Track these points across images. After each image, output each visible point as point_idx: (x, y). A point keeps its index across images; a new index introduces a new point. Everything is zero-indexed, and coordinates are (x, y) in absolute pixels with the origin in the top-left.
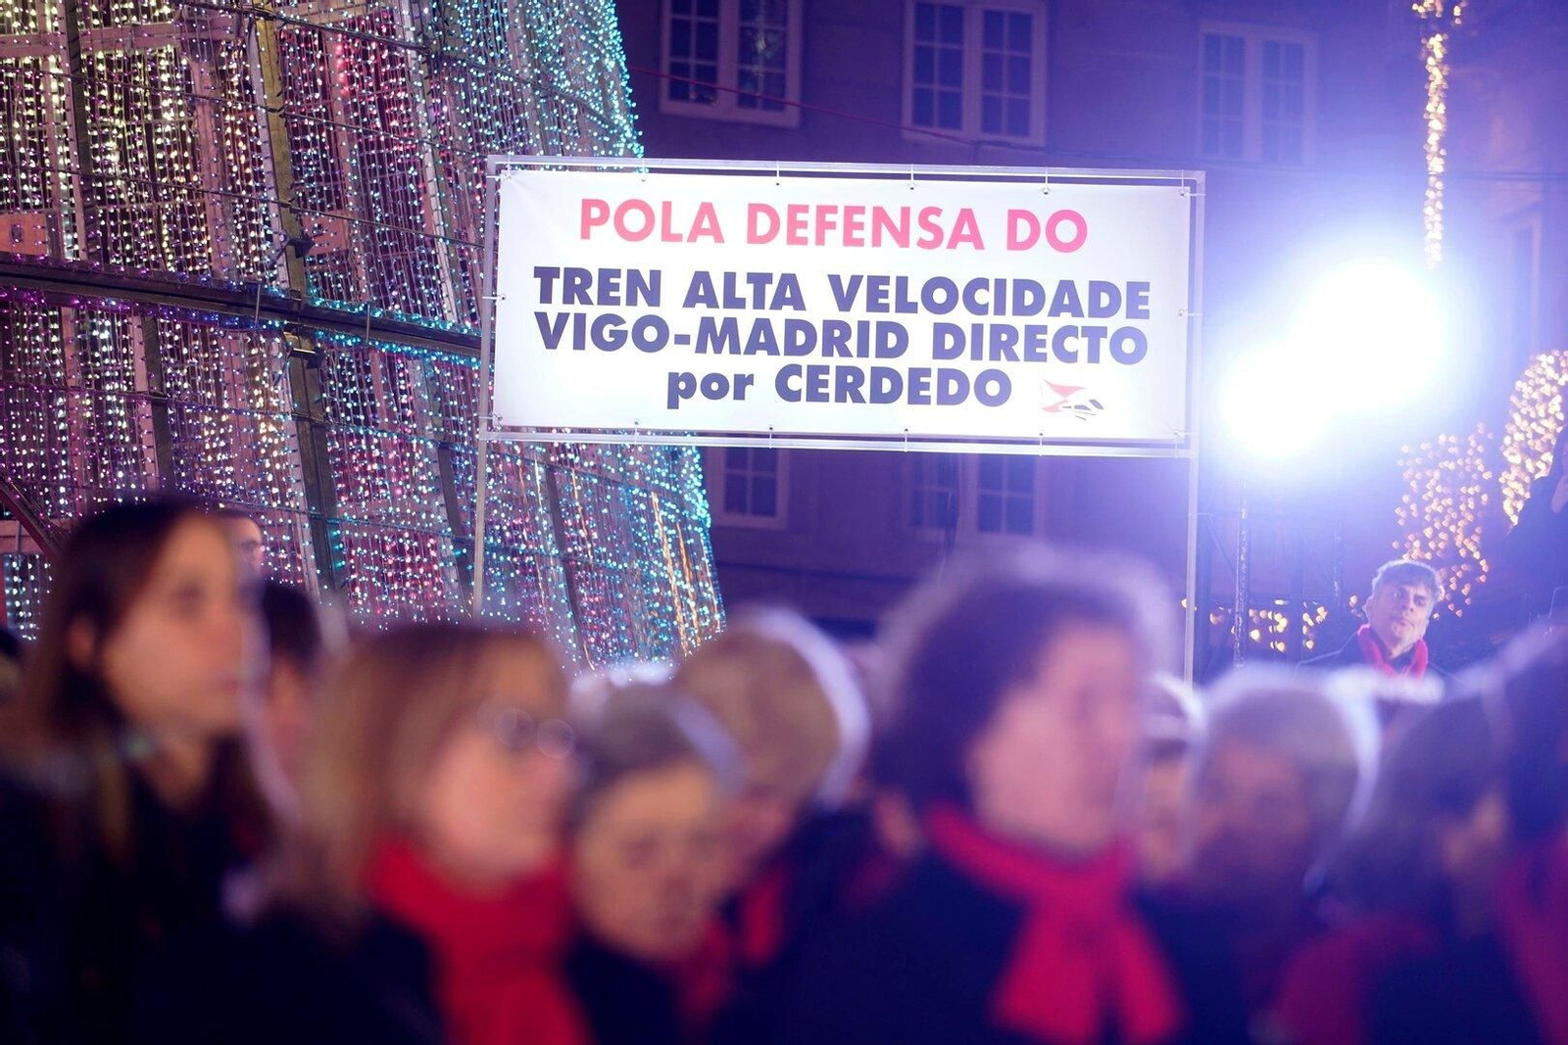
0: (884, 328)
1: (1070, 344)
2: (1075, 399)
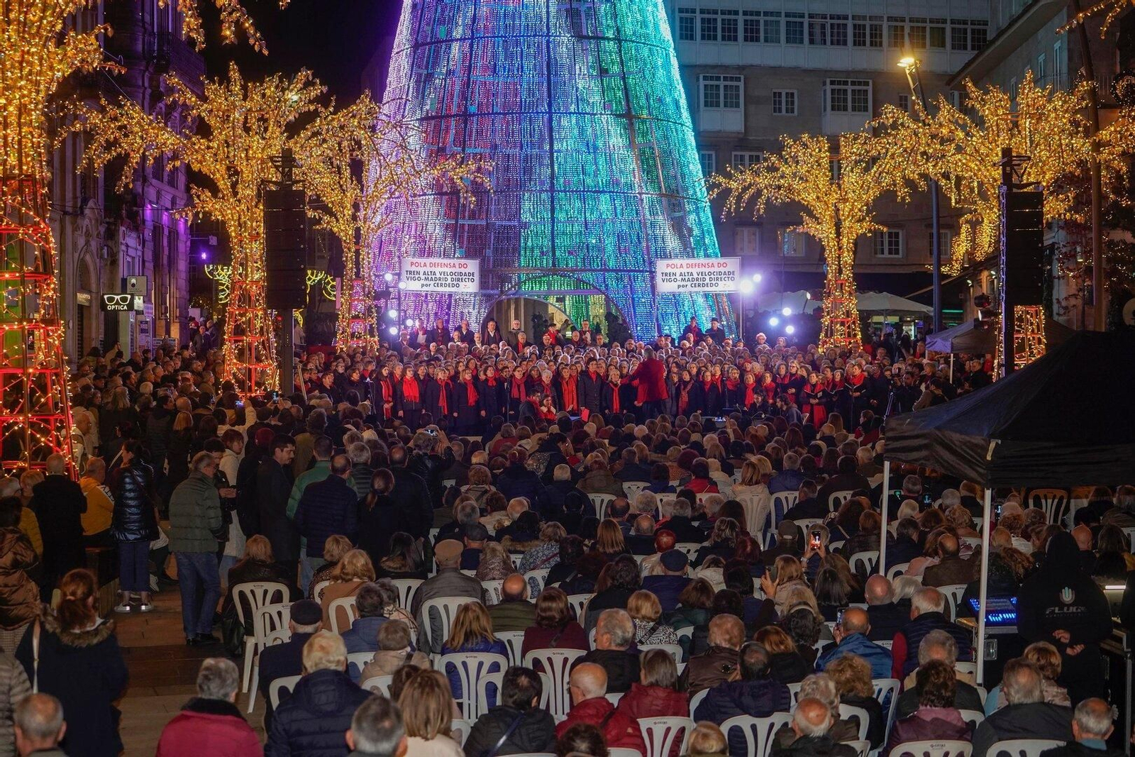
0: (703, 278)
1: (725, 279)
2: (726, 285)
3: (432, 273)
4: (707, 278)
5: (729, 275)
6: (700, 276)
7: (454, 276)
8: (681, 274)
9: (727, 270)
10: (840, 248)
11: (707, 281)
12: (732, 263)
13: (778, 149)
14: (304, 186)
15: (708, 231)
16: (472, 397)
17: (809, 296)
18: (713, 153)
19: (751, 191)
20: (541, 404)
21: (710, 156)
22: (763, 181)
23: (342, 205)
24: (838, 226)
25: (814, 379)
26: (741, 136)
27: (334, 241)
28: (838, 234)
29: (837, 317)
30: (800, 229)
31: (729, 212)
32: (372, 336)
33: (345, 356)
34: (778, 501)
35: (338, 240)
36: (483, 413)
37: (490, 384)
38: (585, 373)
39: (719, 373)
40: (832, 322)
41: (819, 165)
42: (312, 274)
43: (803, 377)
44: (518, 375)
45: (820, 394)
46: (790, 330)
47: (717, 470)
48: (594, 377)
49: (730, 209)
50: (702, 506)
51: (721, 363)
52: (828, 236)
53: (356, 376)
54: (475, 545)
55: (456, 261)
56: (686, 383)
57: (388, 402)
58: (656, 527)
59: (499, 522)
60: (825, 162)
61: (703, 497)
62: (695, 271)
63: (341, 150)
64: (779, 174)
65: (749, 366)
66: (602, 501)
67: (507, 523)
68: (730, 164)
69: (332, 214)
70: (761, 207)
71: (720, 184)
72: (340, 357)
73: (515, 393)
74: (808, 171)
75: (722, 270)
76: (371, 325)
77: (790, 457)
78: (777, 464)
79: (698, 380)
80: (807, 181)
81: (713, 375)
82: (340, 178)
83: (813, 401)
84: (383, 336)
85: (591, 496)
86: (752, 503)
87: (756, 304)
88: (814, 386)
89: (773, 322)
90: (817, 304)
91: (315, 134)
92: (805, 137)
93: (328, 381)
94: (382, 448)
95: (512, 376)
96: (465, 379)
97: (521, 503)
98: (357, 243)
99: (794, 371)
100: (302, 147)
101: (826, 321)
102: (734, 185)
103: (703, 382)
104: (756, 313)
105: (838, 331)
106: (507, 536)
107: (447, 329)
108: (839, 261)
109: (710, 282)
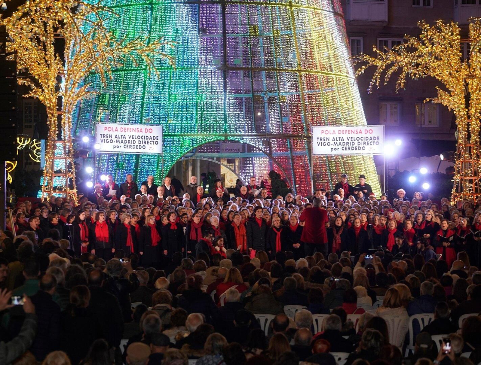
0: (352, 142)
1: (371, 143)
2: (372, 149)
3: (123, 137)
4: (356, 142)
5: (374, 140)
6: (350, 141)
7: (141, 140)
8: (334, 139)
9: (372, 135)
10: (469, 117)
11: (356, 145)
12: (377, 131)
13: (417, 33)
14: (16, 57)
16: (155, 238)
17: (442, 157)
18: (361, 39)
19: (394, 68)
20: (215, 243)
21: (358, 41)
22: (403, 60)
23: (46, 76)
24: (467, 98)
25: (446, 225)
26: (385, 25)
27: (40, 108)
28: (468, 105)
29: (466, 175)
30: (435, 101)
31: (375, 86)
32: (72, 188)
33: (48, 205)
34: (415, 322)
35: (44, 107)
36: (165, 252)
37: (172, 228)
38: (252, 219)
39: (365, 220)
40: (462, 180)
41: (451, 46)
42: (20, 141)
43: (436, 224)
44: (196, 220)
45: (451, 239)
46: (427, 186)
47: (364, 295)
48: (260, 223)
49: (375, 83)
50: (351, 323)
51: (367, 212)
52: (458, 107)
53: (55, 220)
54: (159, 350)
55: (143, 127)
56: (338, 229)
57: (85, 242)
58: (313, 338)
59: (180, 334)
60: (456, 44)
61: (352, 318)
62: (345, 136)
63: (46, 31)
64: (417, 53)
65: (391, 215)
66: (266, 320)
67: (186, 335)
68: (376, 45)
69: (38, 85)
70: (402, 82)
71: (367, 62)
72: (44, 205)
73: (193, 235)
74: (442, 51)
75: (369, 135)
76: (71, 179)
77: (426, 285)
78: (415, 291)
79: (348, 225)
80: (441, 59)
81: (361, 222)
82: (46, 55)
83: (445, 244)
84: (81, 190)
85: (257, 316)
86: (393, 323)
87: (397, 165)
88: (446, 231)
89: (412, 180)
90: (449, 164)
91: (25, 15)
92: (440, 23)
93: (34, 223)
94: (80, 271)
95: (191, 222)
96: (149, 224)
97: (197, 317)
98: (59, 109)
99: (429, 219)
100: (14, 25)
101: (457, 178)
102: (379, 63)
104: (397, 172)
105: (467, 187)
106: (186, 345)
107: (135, 184)
108: (468, 128)
109: (358, 146)
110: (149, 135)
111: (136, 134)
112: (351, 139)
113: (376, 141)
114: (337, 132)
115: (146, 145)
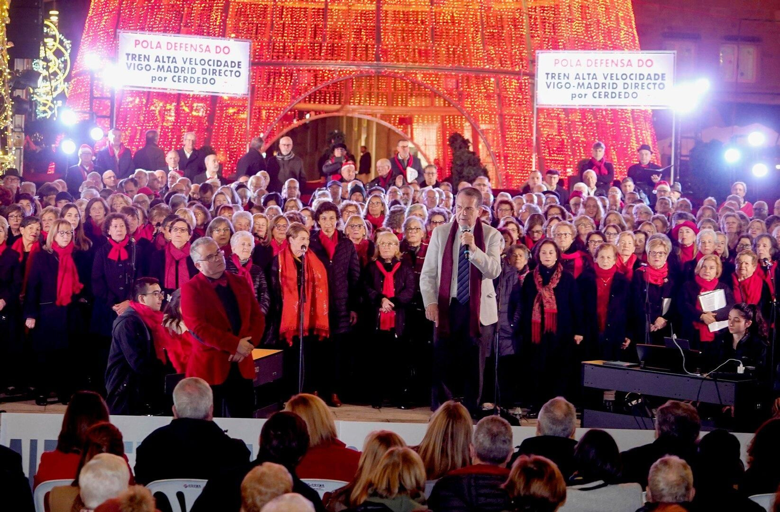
2: (651, 97)
3: (171, 60)
4: (620, 83)
5: (655, 79)
6: (608, 80)
7: (206, 67)
9: (652, 71)
11: (620, 88)
12: (662, 60)
15: (624, 18)
55: (212, 42)
56: (547, 273)
75: (645, 71)
89: (731, 156)
103: (591, 269)
104: (698, 142)
109: (623, 91)
110: (222, 57)
111: (198, 56)
112: (611, 77)
113: (658, 82)
114: (584, 62)
115: (216, 77)
